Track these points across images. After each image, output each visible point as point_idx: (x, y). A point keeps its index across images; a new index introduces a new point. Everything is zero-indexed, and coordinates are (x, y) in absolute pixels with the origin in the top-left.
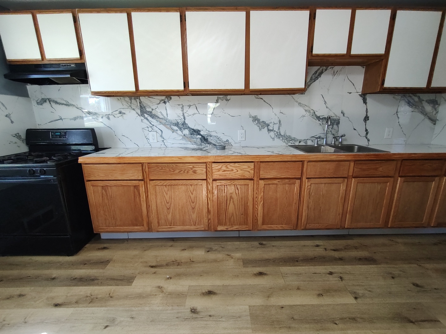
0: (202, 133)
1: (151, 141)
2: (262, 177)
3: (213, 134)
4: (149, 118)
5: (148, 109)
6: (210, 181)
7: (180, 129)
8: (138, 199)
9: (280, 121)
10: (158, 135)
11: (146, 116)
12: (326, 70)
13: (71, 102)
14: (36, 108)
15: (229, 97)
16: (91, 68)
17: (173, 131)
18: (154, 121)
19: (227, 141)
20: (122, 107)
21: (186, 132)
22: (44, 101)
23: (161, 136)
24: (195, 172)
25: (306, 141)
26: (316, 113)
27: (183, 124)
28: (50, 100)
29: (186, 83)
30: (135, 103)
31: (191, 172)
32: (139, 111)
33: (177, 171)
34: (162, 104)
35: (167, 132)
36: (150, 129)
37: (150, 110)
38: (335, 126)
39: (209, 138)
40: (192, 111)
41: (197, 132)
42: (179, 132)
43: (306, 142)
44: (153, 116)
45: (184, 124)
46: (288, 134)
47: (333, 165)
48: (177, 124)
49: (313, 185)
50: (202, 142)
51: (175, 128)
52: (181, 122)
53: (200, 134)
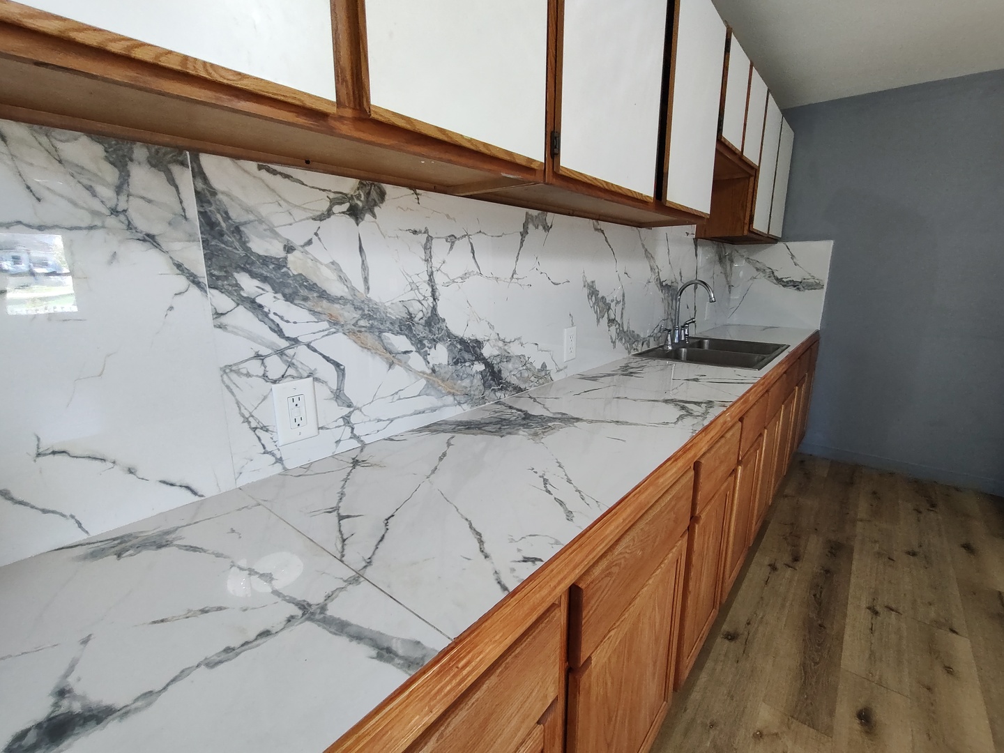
0: (486, 352)
3: (514, 348)
4: (269, 299)
5: (261, 246)
7: (419, 344)
10: (324, 392)
11: (248, 284)
17: (393, 358)
18: (297, 320)
19: (544, 366)
21: (440, 355)
23: (338, 395)
30: (161, 194)
34: (341, 222)
35: (364, 371)
36: (275, 366)
37: (276, 250)
39: (504, 366)
41: (474, 350)
42: (416, 360)
44: (293, 287)
45: (433, 319)
48: (407, 325)
50: (486, 385)
51: (401, 343)
52: (420, 311)
53: (480, 358)
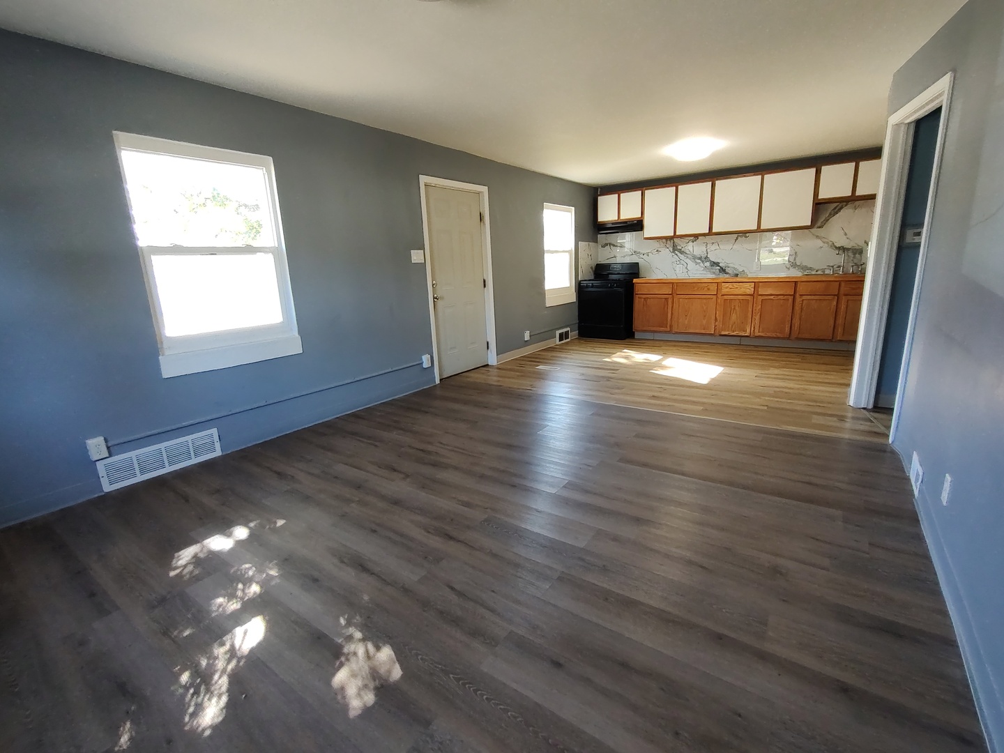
0: (720, 265)
1: (677, 271)
2: (760, 293)
3: (731, 265)
4: (679, 254)
5: (678, 248)
6: (719, 296)
7: (703, 262)
8: (666, 308)
9: (796, 253)
10: (684, 267)
11: (676, 252)
12: (846, 205)
13: (613, 242)
14: (600, 249)
15: (747, 235)
16: (646, 223)
17: (697, 263)
18: (682, 257)
19: (743, 271)
20: (659, 246)
21: (708, 264)
22: (606, 245)
23: (686, 268)
24: (709, 289)
25: (823, 270)
26: (835, 244)
27: (705, 258)
28: (610, 244)
29: (711, 228)
30: (670, 243)
31: (706, 289)
32: (671, 249)
33: (696, 289)
34: (691, 243)
35: (691, 265)
36: (678, 263)
37: (680, 248)
38: (857, 255)
39: (727, 268)
40: (715, 247)
41: (717, 264)
42: (702, 264)
43: (824, 272)
44: (682, 252)
45: (707, 257)
46: (804, 264)
47: (823, 284)
48: (700, 258)
49: (805, 301)
50: (720, 272)
51: (699, 261)
52: (704, 256)
53: (719, 266)
